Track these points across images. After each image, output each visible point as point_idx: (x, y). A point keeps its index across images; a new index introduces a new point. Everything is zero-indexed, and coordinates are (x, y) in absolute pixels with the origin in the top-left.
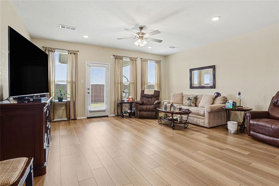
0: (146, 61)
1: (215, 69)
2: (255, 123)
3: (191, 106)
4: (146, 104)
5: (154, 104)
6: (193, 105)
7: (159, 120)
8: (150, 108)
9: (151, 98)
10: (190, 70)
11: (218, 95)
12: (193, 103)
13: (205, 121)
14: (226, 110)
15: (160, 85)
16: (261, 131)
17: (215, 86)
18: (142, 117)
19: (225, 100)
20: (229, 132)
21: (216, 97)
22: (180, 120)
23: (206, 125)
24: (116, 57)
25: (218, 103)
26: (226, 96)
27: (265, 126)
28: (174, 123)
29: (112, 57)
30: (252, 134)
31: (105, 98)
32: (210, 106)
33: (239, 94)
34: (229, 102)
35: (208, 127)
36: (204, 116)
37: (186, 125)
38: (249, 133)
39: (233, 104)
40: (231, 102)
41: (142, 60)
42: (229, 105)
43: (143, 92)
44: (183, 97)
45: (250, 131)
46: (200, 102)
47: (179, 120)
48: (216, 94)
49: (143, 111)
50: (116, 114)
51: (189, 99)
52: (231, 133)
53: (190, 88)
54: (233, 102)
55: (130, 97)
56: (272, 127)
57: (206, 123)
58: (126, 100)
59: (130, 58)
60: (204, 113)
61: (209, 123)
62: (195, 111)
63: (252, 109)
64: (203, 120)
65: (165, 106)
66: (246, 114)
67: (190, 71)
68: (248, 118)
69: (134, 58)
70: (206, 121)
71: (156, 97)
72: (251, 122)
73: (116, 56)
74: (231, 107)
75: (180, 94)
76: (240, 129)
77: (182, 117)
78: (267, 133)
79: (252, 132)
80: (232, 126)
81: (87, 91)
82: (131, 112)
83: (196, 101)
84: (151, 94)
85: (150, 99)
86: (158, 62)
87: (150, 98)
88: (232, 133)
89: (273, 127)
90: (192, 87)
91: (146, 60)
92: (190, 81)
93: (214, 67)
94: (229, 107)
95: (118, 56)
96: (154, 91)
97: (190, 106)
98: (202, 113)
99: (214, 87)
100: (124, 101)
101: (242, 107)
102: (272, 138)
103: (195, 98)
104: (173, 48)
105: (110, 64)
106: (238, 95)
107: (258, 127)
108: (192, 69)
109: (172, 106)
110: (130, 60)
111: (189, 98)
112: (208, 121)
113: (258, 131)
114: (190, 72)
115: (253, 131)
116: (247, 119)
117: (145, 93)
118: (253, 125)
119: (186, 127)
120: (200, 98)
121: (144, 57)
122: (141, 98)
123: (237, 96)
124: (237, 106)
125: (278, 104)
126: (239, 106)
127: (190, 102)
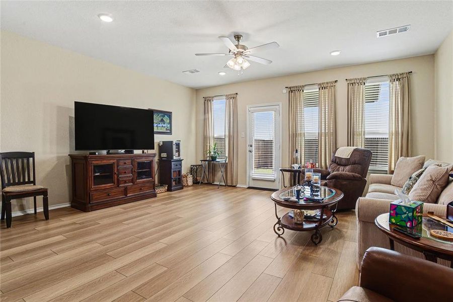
0: (358, 82)
9: (345, 165)
12: (408, 188)
29: (285, 91)
31: (274, 160)
41: (348, 81)
59: (320, 84)
73: (290, 88)
81: (248, 148)
84: (345, 157)
91: (360, 79)
95: (294, 87)
96: (352, 151)
105: (281, 103)
110: (318, 90)
117: (335, 156)
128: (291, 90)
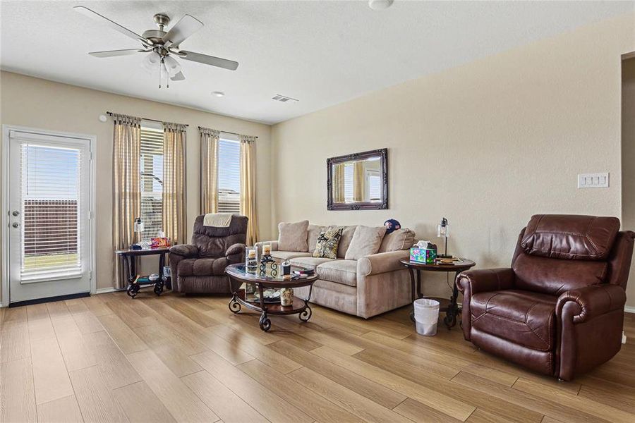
0: (213, 134)
1: (387, 158)
2: (482, 305)
3: (326, 257)
4: (206, 256)
5: (226, 254)
6: (332, 254)
7: (233, 302)
8: (214, 266)
9: (222, 236)
10: (329, 160)
11: (394, 225)
12: (331, 248)
13: (356, 302)
14: (411, 267)
15: (254, 202)
16: (497, 330)
17: (387, 203)
18: (190, 294)
19: (411, 240)
20: (419, 331)
21: (389, 231)
22: (286, 301)
23: (361, 311)
24: (116, 119)
25: (393, 249)
26: (412, 229)
27: (510, 317)
28: (267, 311)
29: (104, 118)
30: (477, 336)
31: (78, 240)
32: (369, 258)
33: (444, 223)
34: (417, 245)
35: (365, 316)
36: (356, 287)
37: (305, 315)
38: (467, 334)
39: (428, 252)
40: (423, 245)
41: (202, 131)
42: (419, 256)
43: (200, 219)
44: (308, 233)
45: (470, 329)
46: (348, 246)
47: (283, 303)
48: (387, 224)
49: (193, 275)
50: (118, 287)
51: (323, 238)
52: (423, 332)
53: (328, 210)
54: (430, 246)
55: (163, 235)
56: (526, 319)
57: (360, 307)
58: (145, 245)
59: (165, 124)
60: (355, 279)
61: (367, 306)
62: (333, 273)
63: (474, 265)
64: (352, 298)
65: (251, 261)
66: (459, 279)
67: (328, 164)
68: (466, 292)
69: (176, 125)
70: (361, 301)
71: (235, 233)
72: (473, 303)
73: (118, 116)
74: (422, 260)
75: (302, 223)
76: (445, 319)
77: (292, 294)
78: (514, 337)
79: (474, 332)
80: (426, 313)
81: (8, 220)
82: (160, 280)
83: (340, 243)
84: (221, 226)
85: (218, 242)
86: (248, 140)
87: (219, 237)
88: (425, 333)
89: (529, 318)
90: (331, 206)
91: (214, 131)
92: (328, 189)
93: (384, 154)
94: (419, 259)
95: (124, 116)
96: (230, 218)
97: (323, 257)
98: (349, 276)
99: (386, 205)
100: (140, 248)
101: (451, 257)
102: (526, 351)
103: (337, 235)
104: (284, 100)
105: (95, 137)
106: (440, 226)
107: (492, 319)
108: (332, 159)
109: (268, 261)
110: (163, 131)
111: (323, 236)
112: (366, 300)
113: (490, 328)
114: (328, 167)
115: (478, 329)
116: (463, 292)
117: (205, 224)
118: (479, 311)
119: (305, 321)
120: (349, 236)
121: (210, 124)
122: (195, 238)
123: (439, 230)
124: (438, 257)
125: (534, 250)
126: (443, 257)
127: (325, 247)
128: (118, 120)
